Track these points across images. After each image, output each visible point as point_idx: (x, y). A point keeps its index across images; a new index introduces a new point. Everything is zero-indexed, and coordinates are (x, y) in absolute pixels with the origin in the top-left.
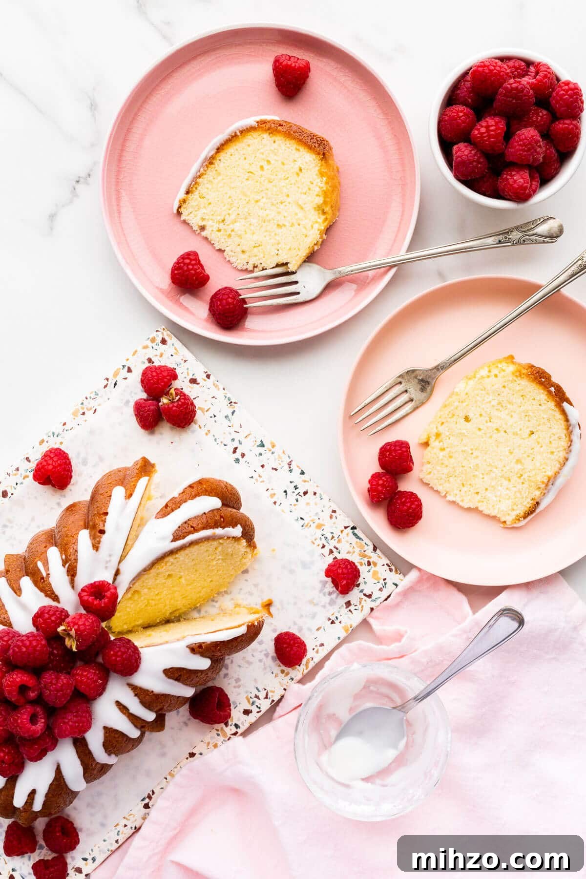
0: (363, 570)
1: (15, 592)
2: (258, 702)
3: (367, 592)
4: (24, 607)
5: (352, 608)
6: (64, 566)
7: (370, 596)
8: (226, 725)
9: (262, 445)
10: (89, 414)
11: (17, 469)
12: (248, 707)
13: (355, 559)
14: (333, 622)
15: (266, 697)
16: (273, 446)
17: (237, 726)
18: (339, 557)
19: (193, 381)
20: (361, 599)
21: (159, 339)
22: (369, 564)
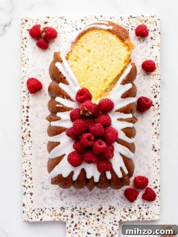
0: (146, 24)
1: (59, 120)
2: (155, 91)
3: (153, 30)
4: (65, 121)
5: (154, 38)
6: (64, 98)
7: (155, 30)
8: (153, 106)
9: (83, 20)
10: (27, 62)
11: (24, 97)
12: (154, 95)
13: (140, 24)
14: (153, 48)
15: (156, 87)
16: (86, 17)
17: (157, 103)
18: (135, 28)
19: (46, 23)
20: (154, 33)
21: (24, 22)
22: (145, 21)
